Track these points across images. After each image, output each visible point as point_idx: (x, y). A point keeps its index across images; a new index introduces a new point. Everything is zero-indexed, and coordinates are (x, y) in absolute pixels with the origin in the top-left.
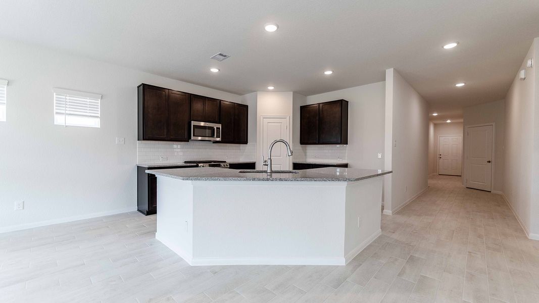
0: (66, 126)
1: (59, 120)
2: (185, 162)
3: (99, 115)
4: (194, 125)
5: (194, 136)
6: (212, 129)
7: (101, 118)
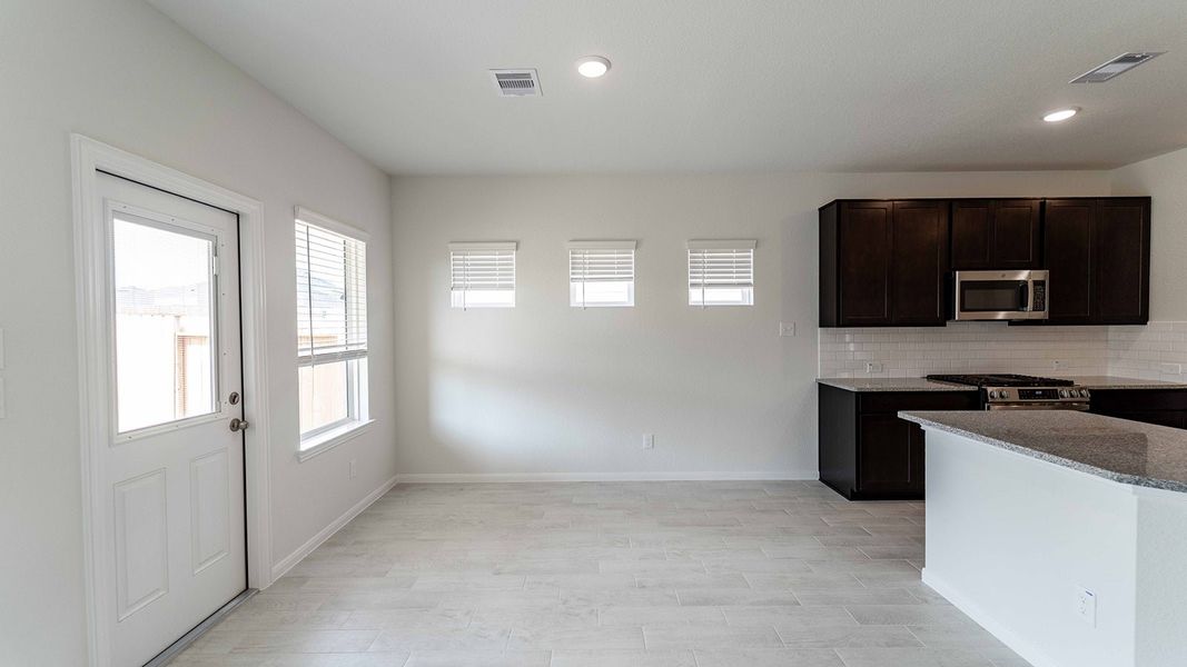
0: (705, 307)
1: (695, 296)
2: (930, 378)
3: (751, 281)
4: (962, 283)
5: (963, 309)
6: (1021, 288)
7: (756, 286)
